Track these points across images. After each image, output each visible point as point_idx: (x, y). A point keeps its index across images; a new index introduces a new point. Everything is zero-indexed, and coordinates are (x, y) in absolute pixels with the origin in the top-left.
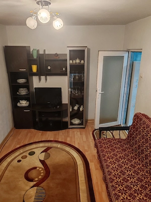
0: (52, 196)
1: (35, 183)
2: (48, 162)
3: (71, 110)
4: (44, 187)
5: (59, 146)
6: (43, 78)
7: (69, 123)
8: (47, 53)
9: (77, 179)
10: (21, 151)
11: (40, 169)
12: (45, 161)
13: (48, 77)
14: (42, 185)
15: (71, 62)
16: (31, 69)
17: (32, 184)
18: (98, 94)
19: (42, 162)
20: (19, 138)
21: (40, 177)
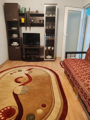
0: (34, 90)
1: (22, 84)
2: (31, 75)
3: (46, 49)
4: (28, 86)
5: (38, 68)
6: (28, 28)
7: (44, 58)
8: (31, 11)
9: (51, 83)
10: (13, 69)
11: (25, 78)
12: (29, 74)
13: (31, 28)
14: (26, 85)
15: (47, 15)
16: (21, 21)
17: (20, 84)
18: (64, 36)
19: (27, 75)
20: (12, 64)
21: (25, 81)
